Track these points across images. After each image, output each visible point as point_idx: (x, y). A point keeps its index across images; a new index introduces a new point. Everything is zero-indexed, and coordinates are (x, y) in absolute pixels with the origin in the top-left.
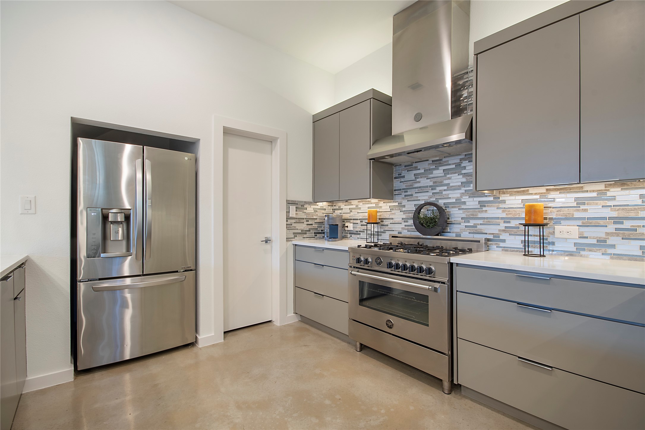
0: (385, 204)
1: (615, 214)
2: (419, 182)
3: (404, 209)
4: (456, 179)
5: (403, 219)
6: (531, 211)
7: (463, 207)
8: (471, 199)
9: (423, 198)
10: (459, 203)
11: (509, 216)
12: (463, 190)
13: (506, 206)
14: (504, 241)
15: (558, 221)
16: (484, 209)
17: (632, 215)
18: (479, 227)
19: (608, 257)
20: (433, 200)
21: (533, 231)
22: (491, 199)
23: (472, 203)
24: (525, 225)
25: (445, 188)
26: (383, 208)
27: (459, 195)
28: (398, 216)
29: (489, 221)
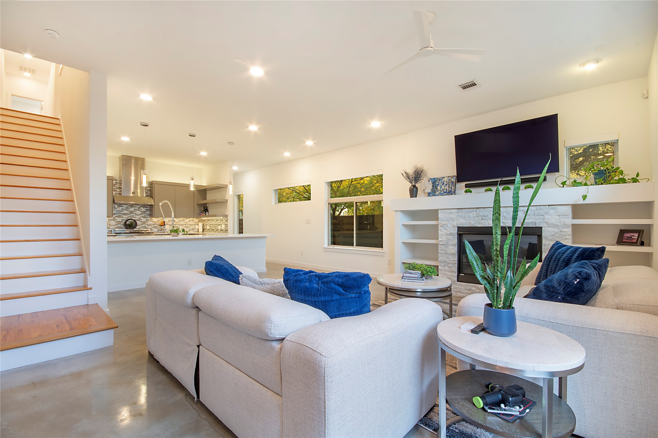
4: (138, 212)
7: (141, 221)
8: (144, 219)
9: (126, 217)
10: (139, 220)
13: (154, 221)
16: (148, 221)
18: (146, 227)
20: (130, 218)
21: (162, 227)
22: (150, 219)
24: (160, 226)
25: (135, 214)
27: (139, 217)
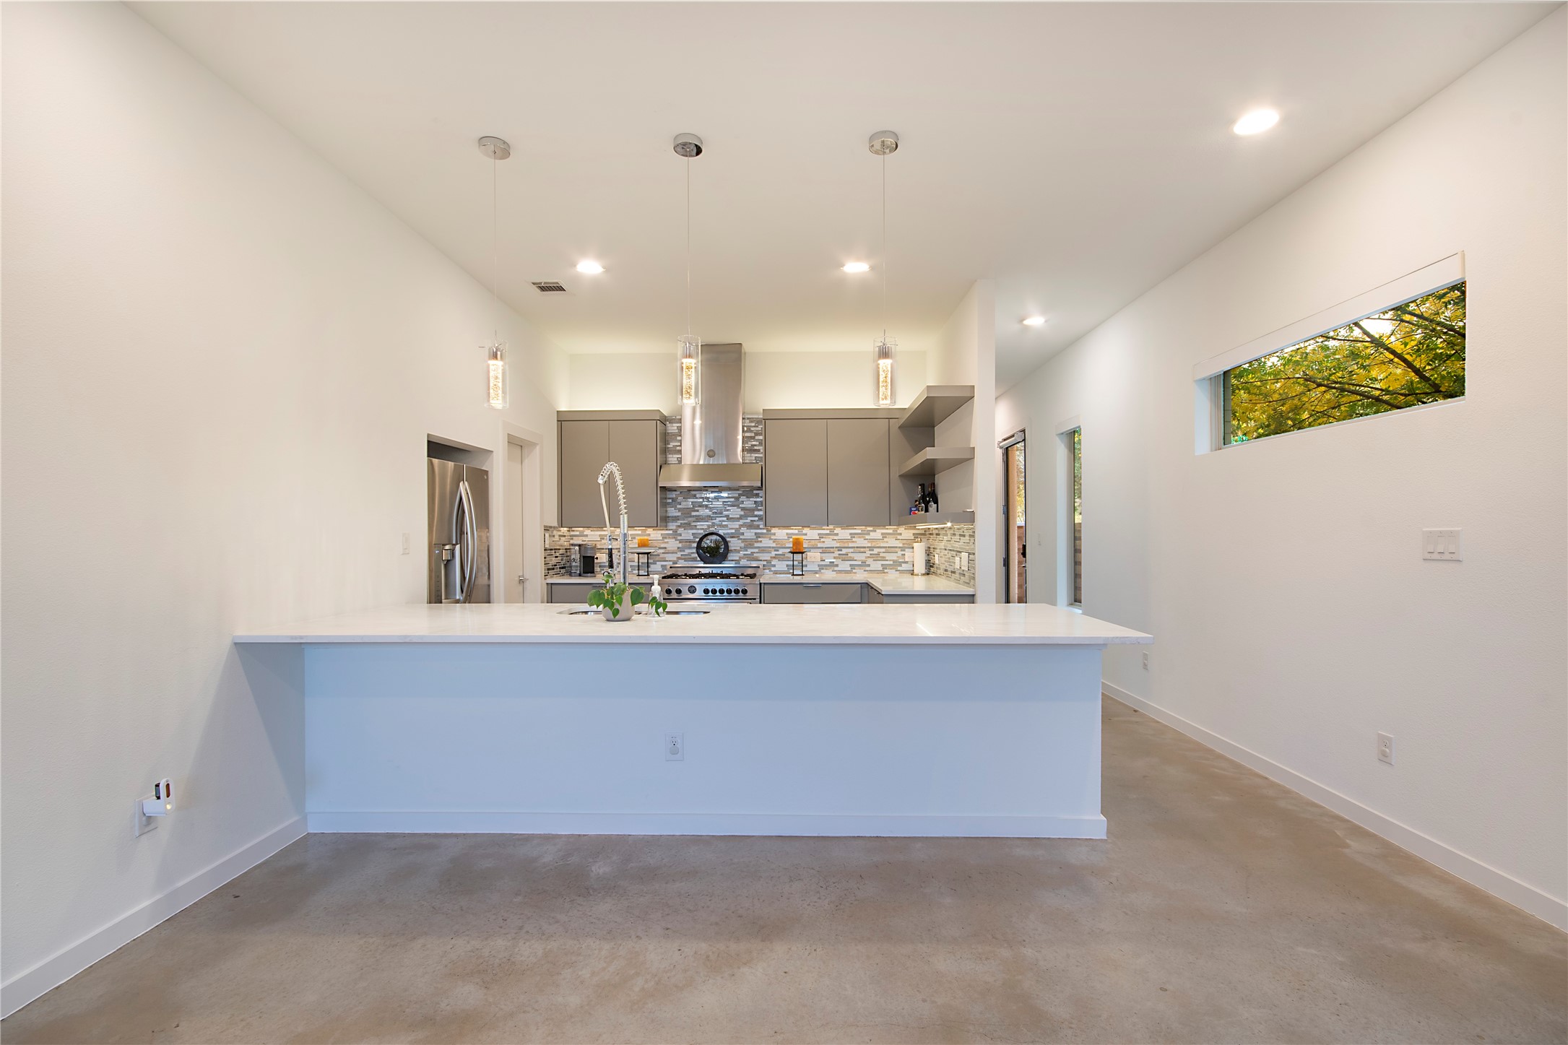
0: (655, 532)
1: (838, 545)
2: (698, 511)
3: (679, 538)
4: (734, 512)
5: (678, 548)
6: (797, 543)
7: (740, 537)
8: (748, 531)
9: (702, 527)
11: (778, 546)
12: (741, 522)
13: (776, 538)
14: (774, 566)
15: (810, 548)
16: (759, 540)
17: (846, 545)
19: (835, 573)
21: (798, 557)
22: (765, 531)
23: (749, 534)
24: (793, 553)
25: (724, 519)
26: (652, 536)
27: (736, 527)
28: (673, 544)
29: (763, 550)
